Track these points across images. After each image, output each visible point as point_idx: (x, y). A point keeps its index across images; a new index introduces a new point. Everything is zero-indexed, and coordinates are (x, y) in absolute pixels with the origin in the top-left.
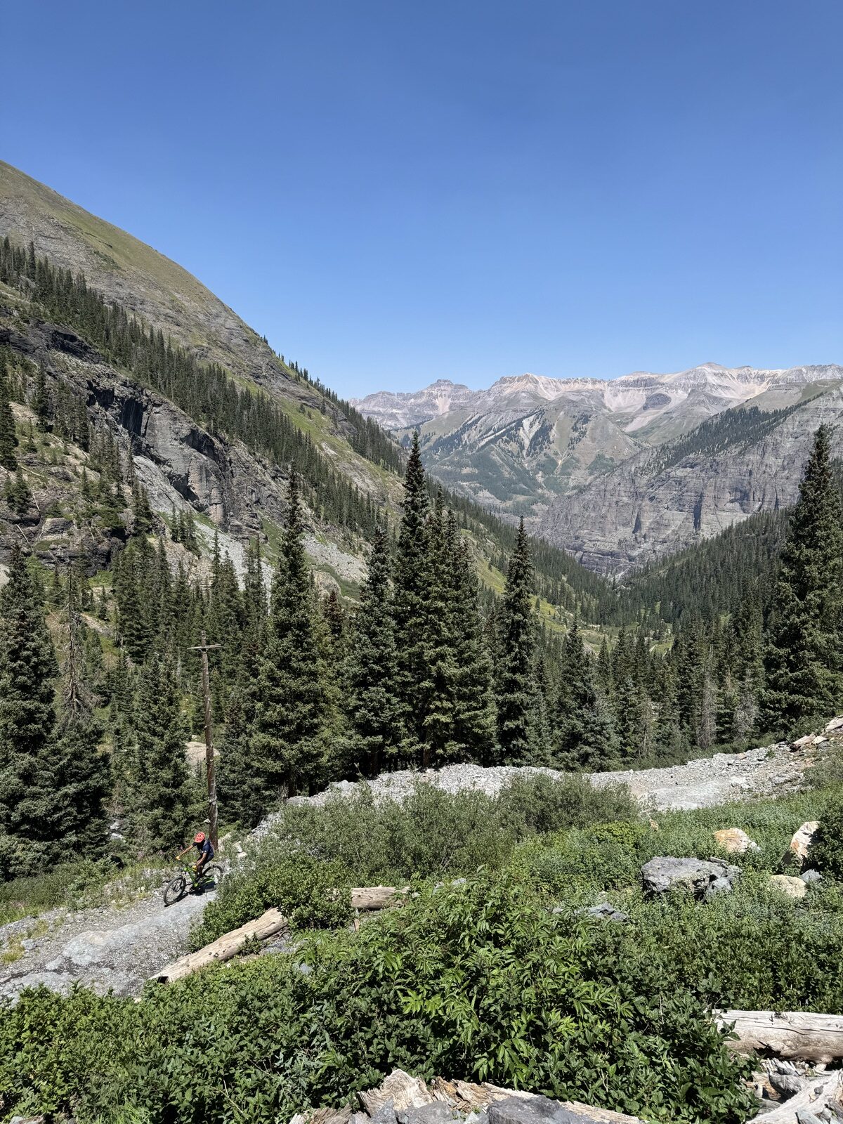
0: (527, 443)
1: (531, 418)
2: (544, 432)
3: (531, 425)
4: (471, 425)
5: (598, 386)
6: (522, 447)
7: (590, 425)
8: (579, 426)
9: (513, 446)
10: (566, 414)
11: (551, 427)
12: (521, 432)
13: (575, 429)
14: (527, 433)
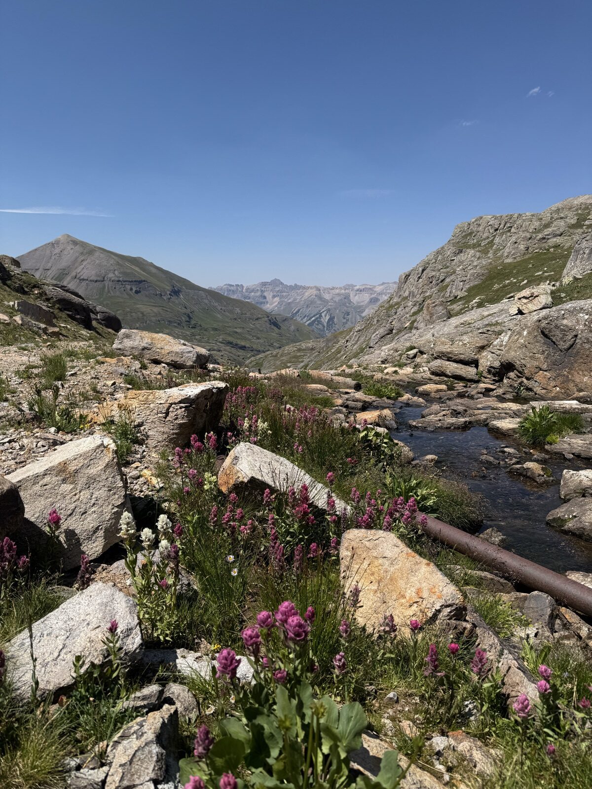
0: (325, 324)
1: (325, 312)
2: (331, 319)
3: (325, 316)
4: (296, 313)
5: (347, 291)
6: (324, 327)
7: (350, 317)
8: (346, 316)
9: (320, 326)
10: (339, 311)
11: (334, 318)
12: (322, 319)
13: (344, 318)
14: (325, 319)
